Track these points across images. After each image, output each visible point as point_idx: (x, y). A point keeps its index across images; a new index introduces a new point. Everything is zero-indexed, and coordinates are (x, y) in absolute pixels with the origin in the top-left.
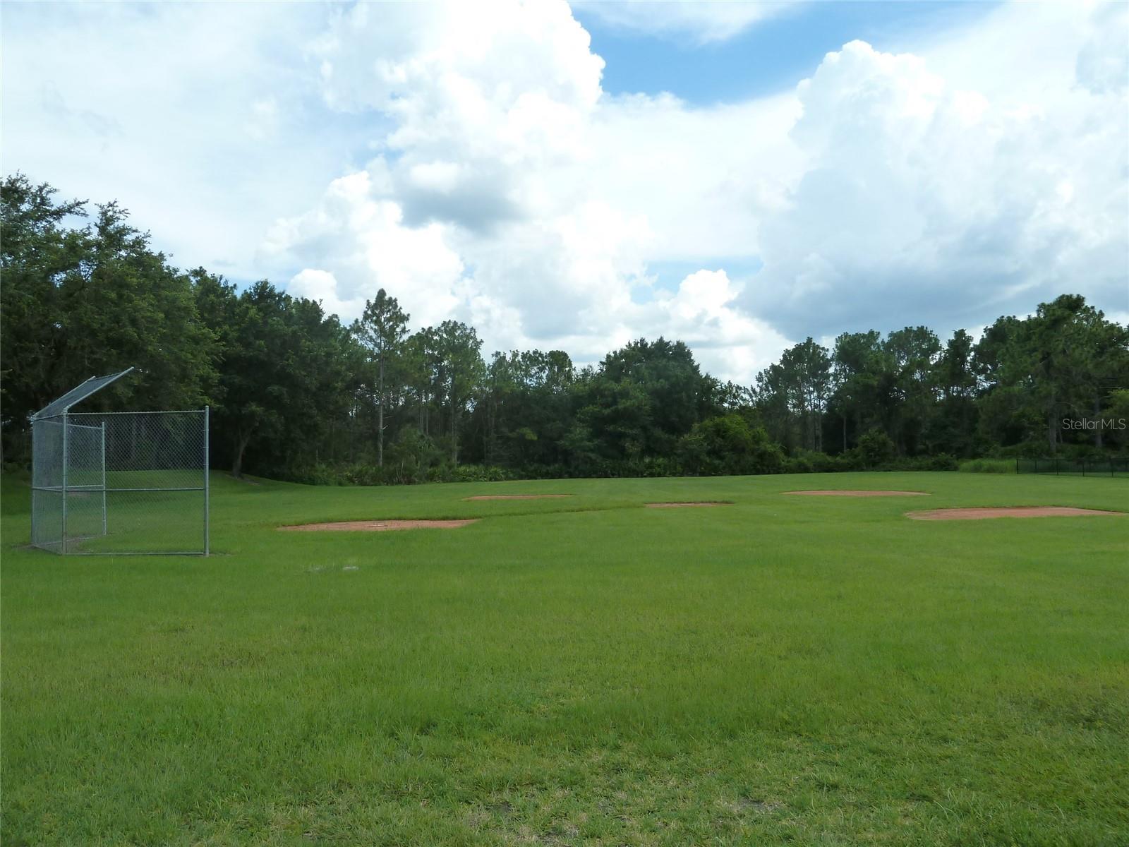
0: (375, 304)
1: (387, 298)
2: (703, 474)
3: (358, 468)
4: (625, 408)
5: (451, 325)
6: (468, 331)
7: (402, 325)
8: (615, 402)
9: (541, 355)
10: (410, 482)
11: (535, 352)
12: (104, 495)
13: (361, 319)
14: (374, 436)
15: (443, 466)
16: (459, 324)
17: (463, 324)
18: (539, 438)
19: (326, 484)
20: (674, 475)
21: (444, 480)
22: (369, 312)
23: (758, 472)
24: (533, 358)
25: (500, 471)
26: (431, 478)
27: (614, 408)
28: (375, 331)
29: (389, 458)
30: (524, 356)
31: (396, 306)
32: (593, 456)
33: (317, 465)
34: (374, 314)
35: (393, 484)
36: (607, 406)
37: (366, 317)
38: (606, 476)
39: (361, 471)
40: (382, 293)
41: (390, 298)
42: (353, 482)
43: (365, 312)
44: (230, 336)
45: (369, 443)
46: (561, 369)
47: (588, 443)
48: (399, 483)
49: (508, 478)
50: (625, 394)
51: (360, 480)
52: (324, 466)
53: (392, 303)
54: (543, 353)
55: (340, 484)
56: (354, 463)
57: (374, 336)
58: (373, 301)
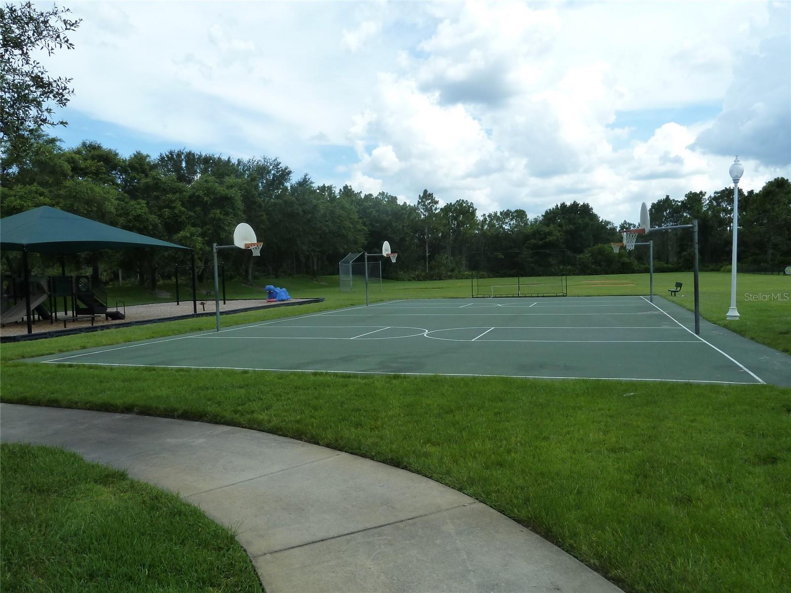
0: (423, 196)
1: (428, 193)
2: (590, 274)
3: (417, 273)
4: (549, 241)
5: (461, 201)
6: (469, 204)
7: (435, 206)
8: (545, 238)
9: (511, 212)
10: (440, 279)
11: (508, 210)
12: (351, 283)
13: (416, 204)
14: (424, 258)
15: (456, 272)
16: (465, 201)
17: (467, 201)
18: (505, 257)
19: (404, 280)
20: (574, 275)
21: (457, 278)
22: (420, 201)
23: (621, 273)
24: (506, 214)
25: (485, 274)
26: (450, 277)
27: (544, 241)
28: (423, 209)
29: (430, 268)
30: (501, 213)
31: (433, 197)
32: (533, 265)
33: (399, 272)
34: (422, 201)
35: (432, 280)
36: (541, 239)
37: (419, 203)
38: (540, 275)
39: (418, 275)
40: (426, 191)
41: (430, 194)
42: (415, 280)
43: (418, 201)
44: (367, 223)
45: (423, 261)
46: (522, 218)
47: (530, 259)
48: (435, 280)
49: (489, 277)
50: (550, 233)
51: (418, 279)
52: (402, 273)
53: (431, 195)
54: (512, 211)
55: (409, 280)
56: (415, 271)
57: (423, 211)
58: (422, 195)
